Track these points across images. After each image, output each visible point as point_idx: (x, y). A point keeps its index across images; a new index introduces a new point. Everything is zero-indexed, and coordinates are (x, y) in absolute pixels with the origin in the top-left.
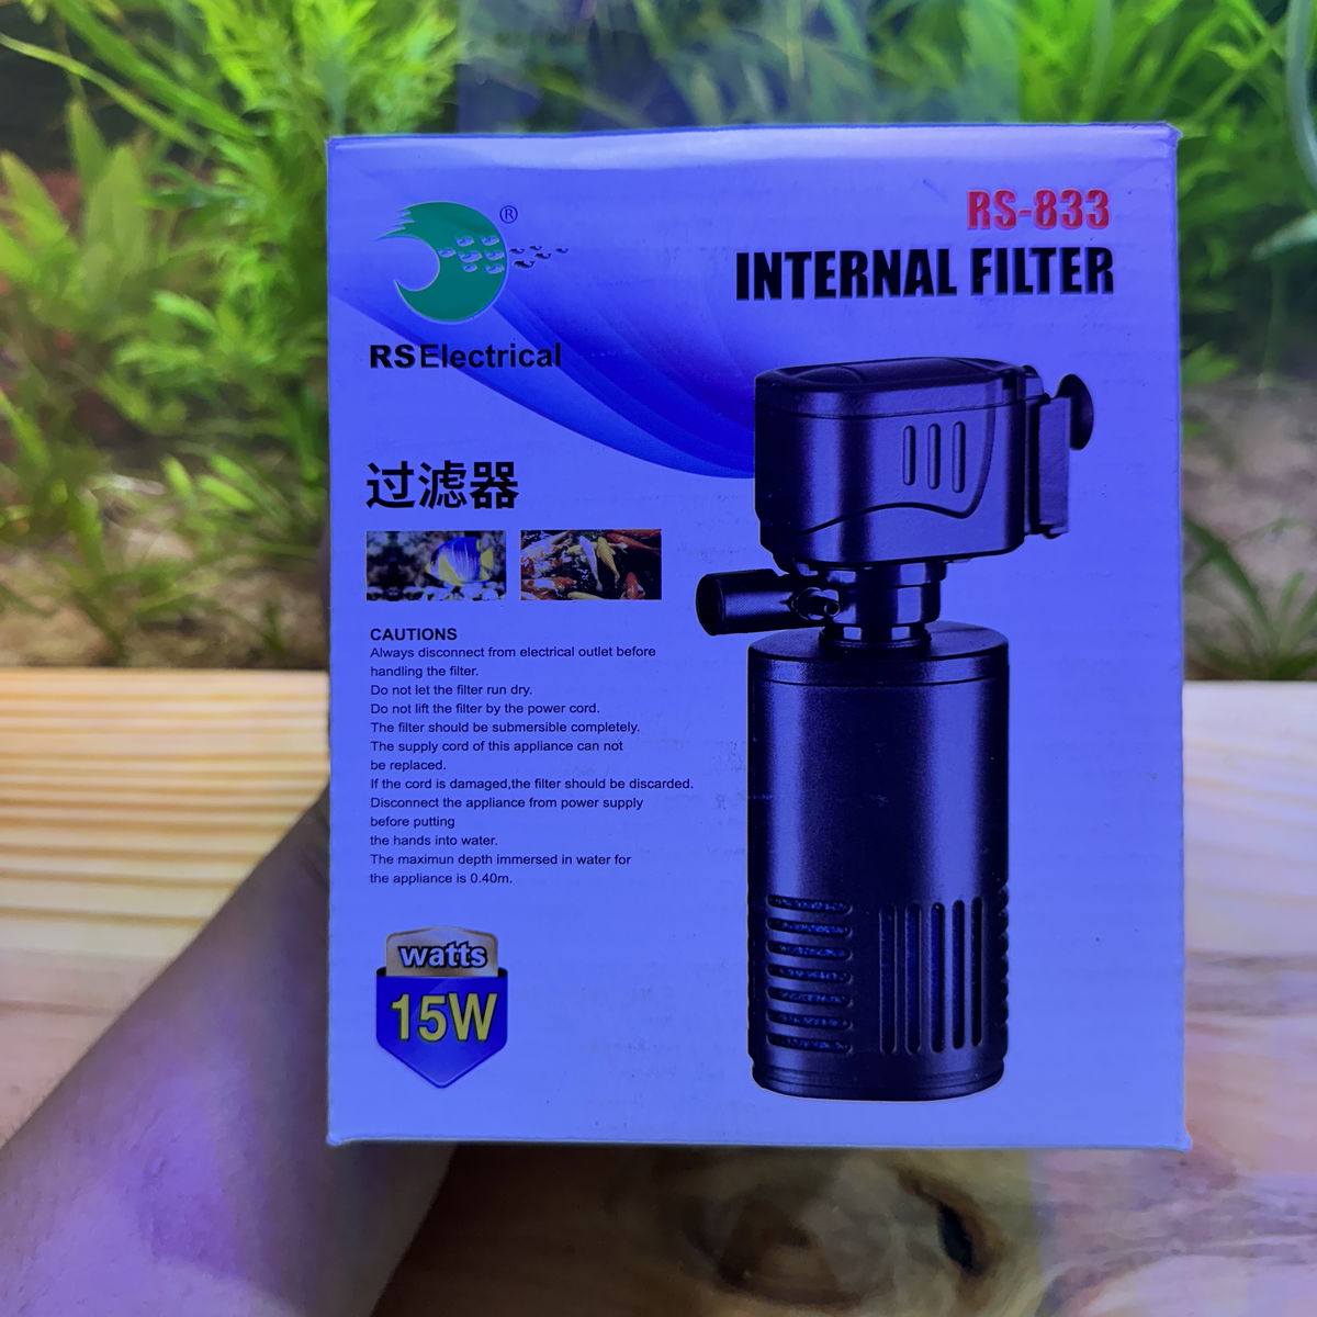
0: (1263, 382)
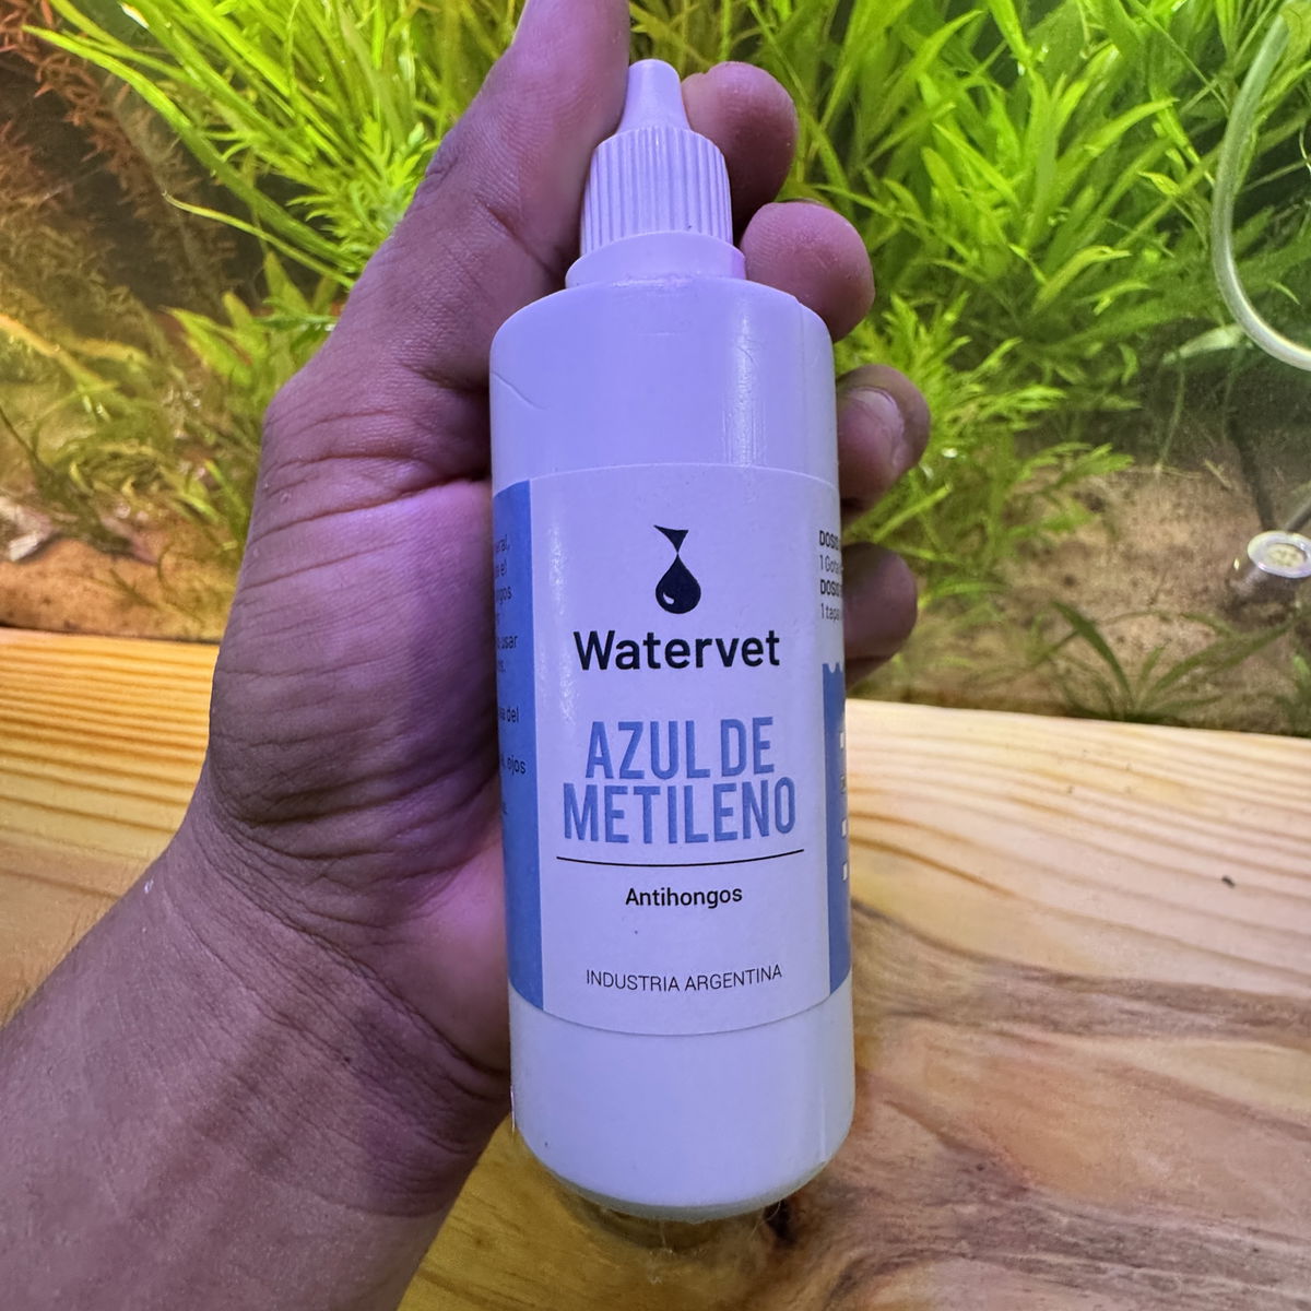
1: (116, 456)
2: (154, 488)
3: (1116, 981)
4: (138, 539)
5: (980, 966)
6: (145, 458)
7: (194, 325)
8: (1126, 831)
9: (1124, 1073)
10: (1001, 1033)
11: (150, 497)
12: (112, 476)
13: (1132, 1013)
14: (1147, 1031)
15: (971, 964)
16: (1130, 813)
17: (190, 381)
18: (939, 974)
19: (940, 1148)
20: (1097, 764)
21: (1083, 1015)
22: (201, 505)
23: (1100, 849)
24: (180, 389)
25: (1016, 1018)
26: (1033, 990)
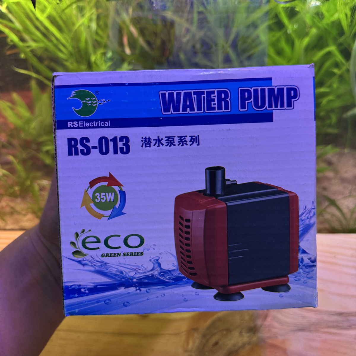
0: (346, 151)
5: (316, 313)
10: (326, 332)
21: (348, 323)
25: (329, 327)
26: (334, 318)
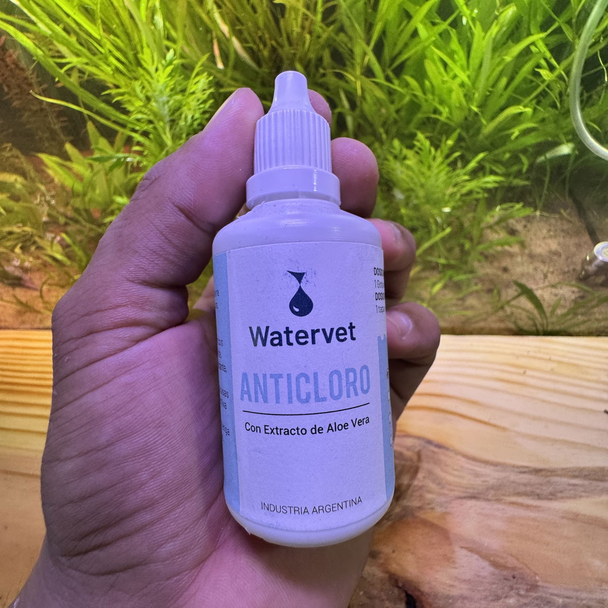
1: (10, 233)
2: (33, 248)
3: (563, 469)
4: (26, 277)
5: (496, 468)
6: (26, 233)
7: (49, 161)
8: (555, 391)
9: (575, 518)
10: (513, 503)
11: (31, 254)
12: (9, 244)
13: (574, 485)
14: (583, 494)
15: (492, 468)
16: (555, 382)
17: (49, 191)
18: (477, 475)
19: (492, 569)
20: (535, 358)
21: (551, 489)
22: (59, 257)
23: (544, 401)
24: (43, 195)
25: (519, 494)
26: (525, 478)
